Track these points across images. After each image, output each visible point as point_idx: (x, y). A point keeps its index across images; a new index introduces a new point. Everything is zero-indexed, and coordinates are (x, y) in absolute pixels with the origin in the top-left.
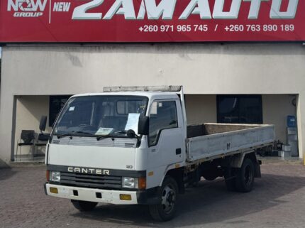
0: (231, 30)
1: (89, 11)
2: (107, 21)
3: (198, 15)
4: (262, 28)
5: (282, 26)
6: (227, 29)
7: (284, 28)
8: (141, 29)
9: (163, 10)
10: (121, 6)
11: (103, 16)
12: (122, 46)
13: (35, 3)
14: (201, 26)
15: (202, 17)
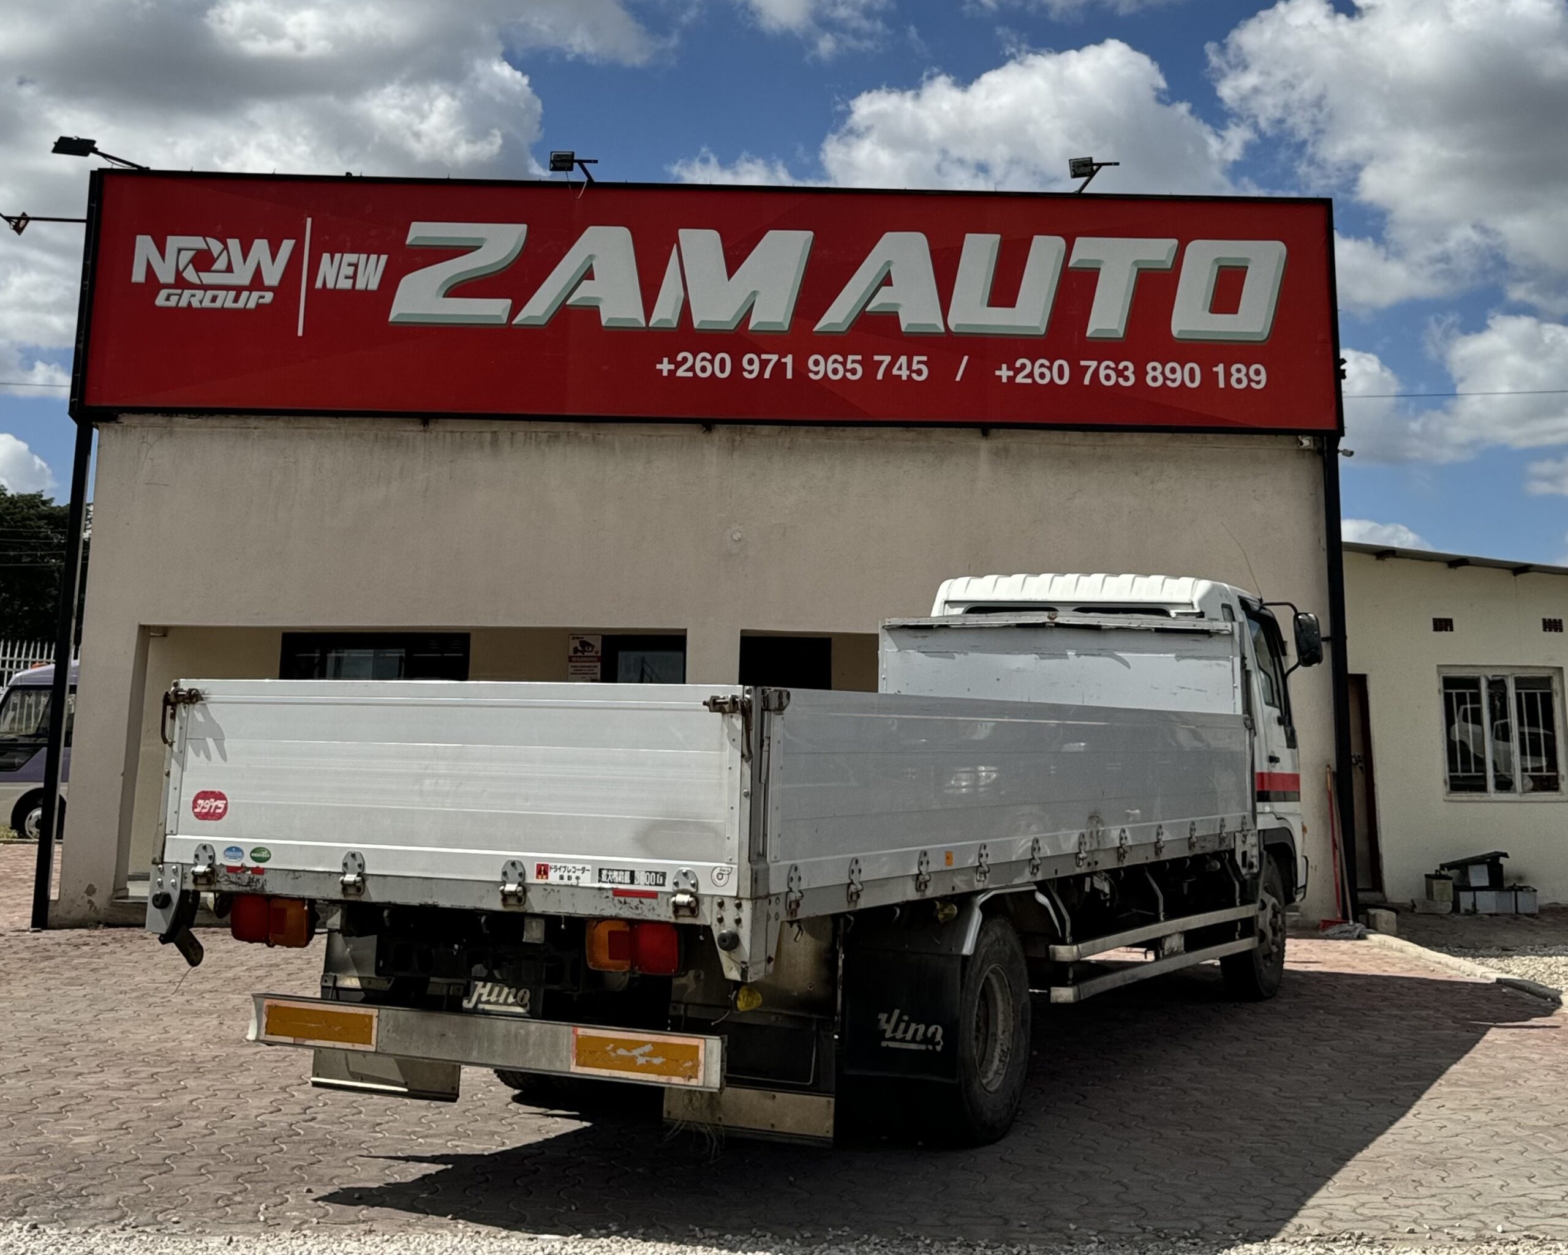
0: (1019, 379)
1: (459, 289)
2: (530, 331)
3: (891, 319)
4: (1140, 373)
5: (1220, 369)
6: (1004, 373)
7: (1228, 375)
8: (665, 367)
9: (754, 293)
10: (589, 275)
11: (515, 311)
12: (585, 432)
13: (245, 255)
14: (903, 360)
15: (907, 322)
